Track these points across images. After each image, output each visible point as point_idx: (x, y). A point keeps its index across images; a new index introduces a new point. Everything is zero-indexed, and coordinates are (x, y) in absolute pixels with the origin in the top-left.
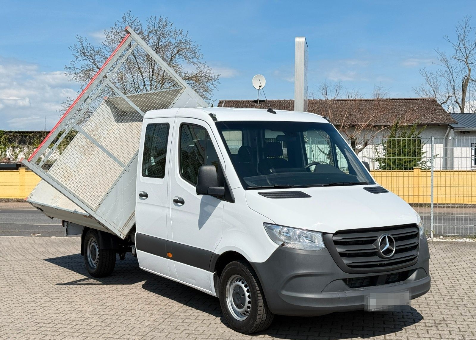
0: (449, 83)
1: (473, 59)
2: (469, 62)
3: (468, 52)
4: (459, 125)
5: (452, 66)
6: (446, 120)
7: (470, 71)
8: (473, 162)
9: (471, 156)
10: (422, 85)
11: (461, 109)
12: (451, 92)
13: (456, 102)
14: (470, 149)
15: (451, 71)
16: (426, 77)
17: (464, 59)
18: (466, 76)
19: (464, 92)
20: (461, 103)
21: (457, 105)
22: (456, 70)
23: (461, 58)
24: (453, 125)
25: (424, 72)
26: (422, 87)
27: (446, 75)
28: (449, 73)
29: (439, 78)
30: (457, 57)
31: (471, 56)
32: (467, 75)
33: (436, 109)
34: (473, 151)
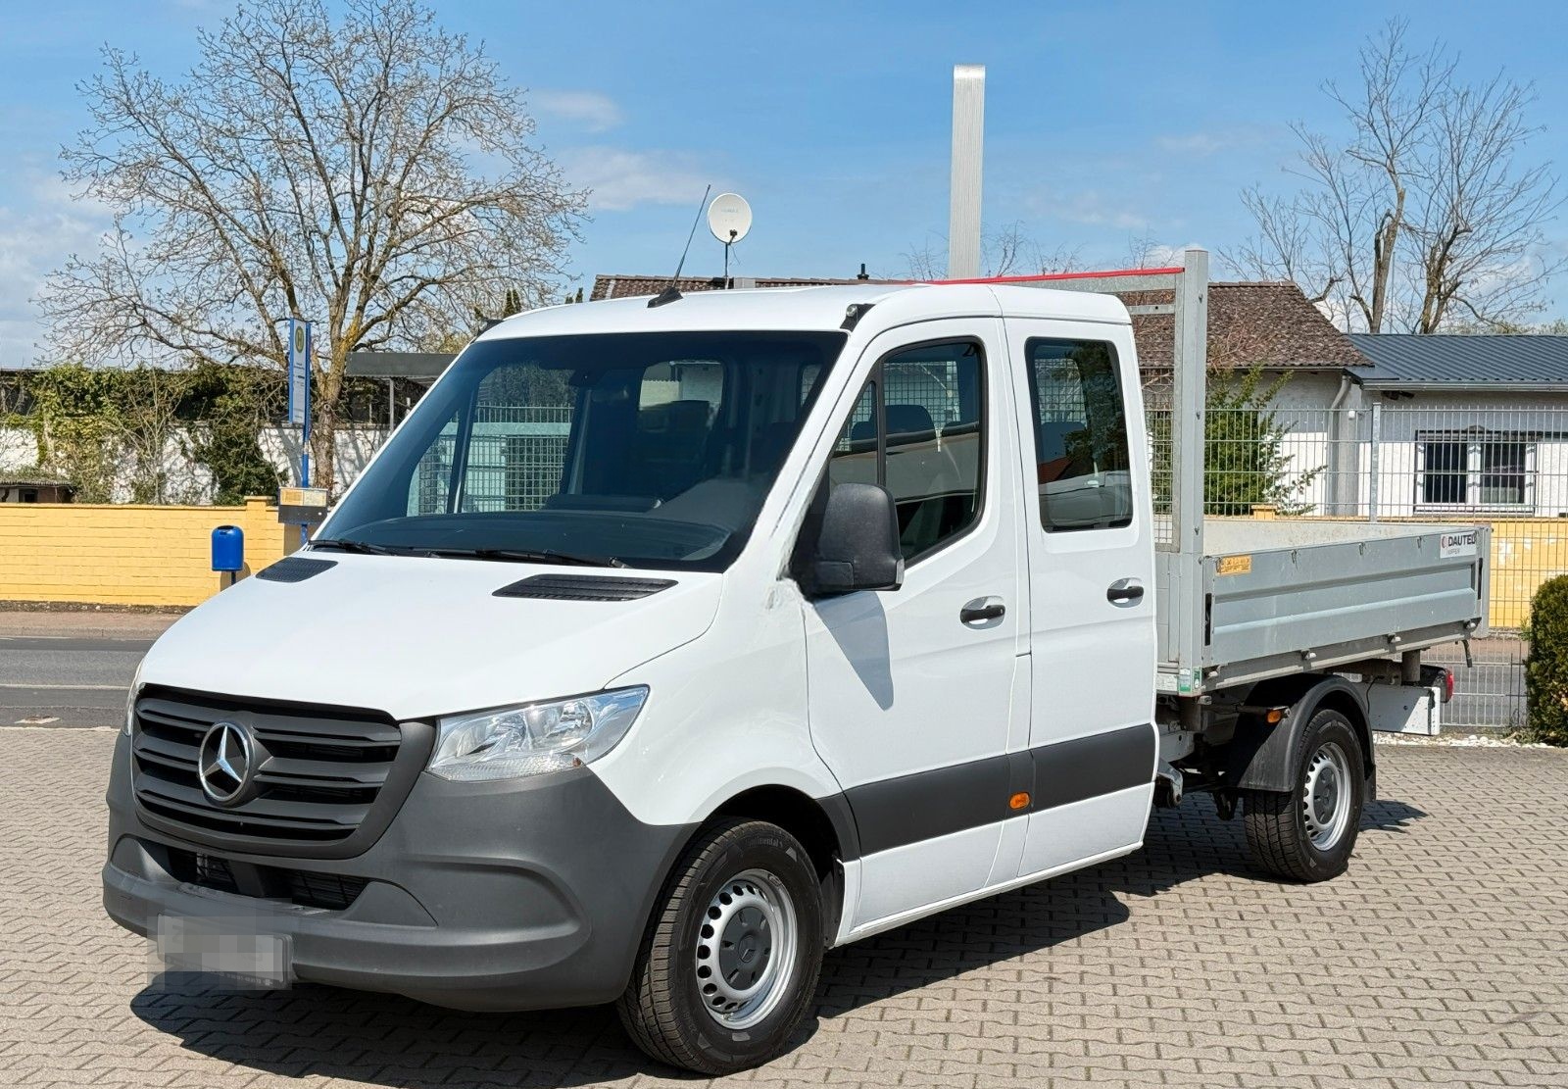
0: (1334, 235)
1: (1414, 159)
2: (1398, 169)
3: (1397, 137)
4: (1377, 373)
5: (1346, 179)
6: (1338, 354)
7: (1401, 197)
8: (1420, 490)
9: (1416, 470)
10: (1249, 239)
11: (1370, 321)
12: (1341, 265)
13: (1355, 298)
14: (1413, 445)
15: (1343, 198)
16: (1260, 214)
17: (1383, 159)
18: (1388, 215)
19: (1381, 267)
20: (1369, 303)
21: (1359, 306)
22: (1357, 195)
23: (1374, 156)
24: (1358, 372)
25: (1255, 199)
26: (1248, 246)
27: (1325, 210)
28: (1335, 202)
29: (1303, 220)
30: (1361, 150)
31: (1405, 149)
32: (1394, 212)
33: (1303, 319)
34: (1421, 456)
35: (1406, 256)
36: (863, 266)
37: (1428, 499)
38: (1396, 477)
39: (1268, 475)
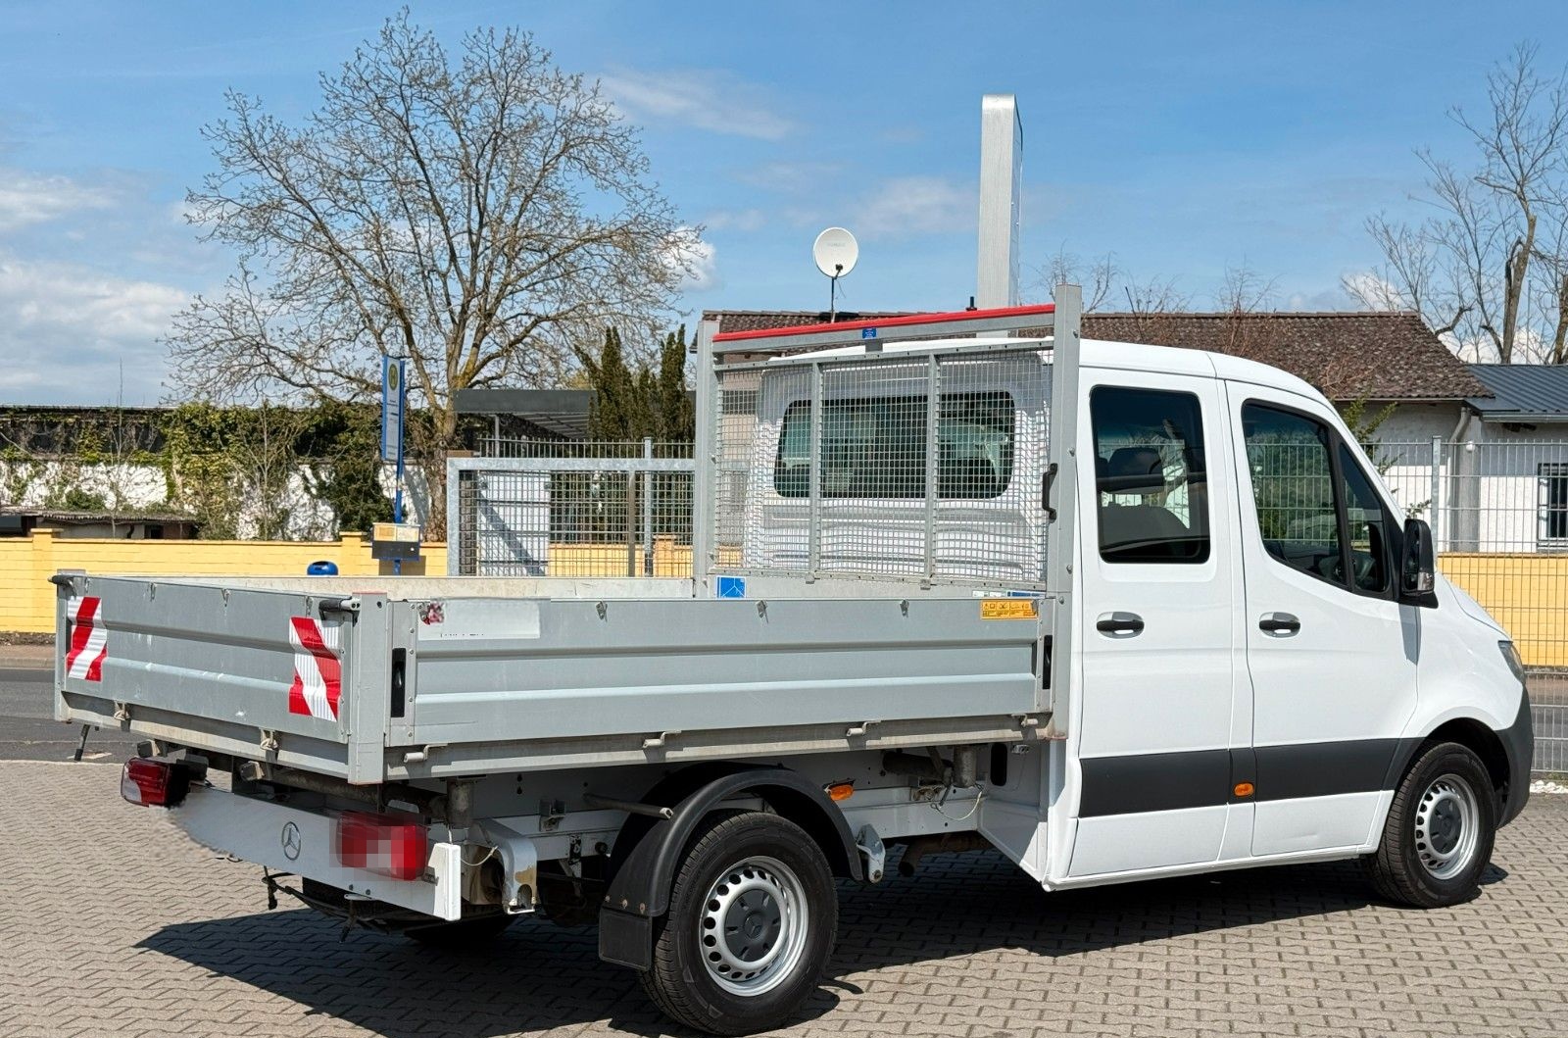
0: (1463, 264)
1: (1545, 186)
2: (1530, 195)
3: (1528, 162)
4: (1498, 405)
5: (1475, 207)
6: (1457, 385)
7: (1532, 224)
8: (1543, 525)
9: (1539, 505)
11: (1501, 351)
12: (1470, 295)
13: (1484, 327)
14: (1536, 479)
15: (1472, 226)
16: (1385, 243)
17: (1514, 186)
18: (1519, 242)
19: (1512, 295)
20: (1501, 332)
21: (1489, 336)
22: (1485, 222)
23: (1502, 182)
24: (1479, 404)
25: (1380, 227)
26: (1373, 275)
28: (1464, 230)
29: (1430, 249)
30: (1490, 177)
31: (1536, 176)
32: (1524, 240)
33: (1423, 349)
34: (1544, 490)
35: (1537, 284)
36: (972, 299)
37: (1554, 534)
38: (1519, 514)
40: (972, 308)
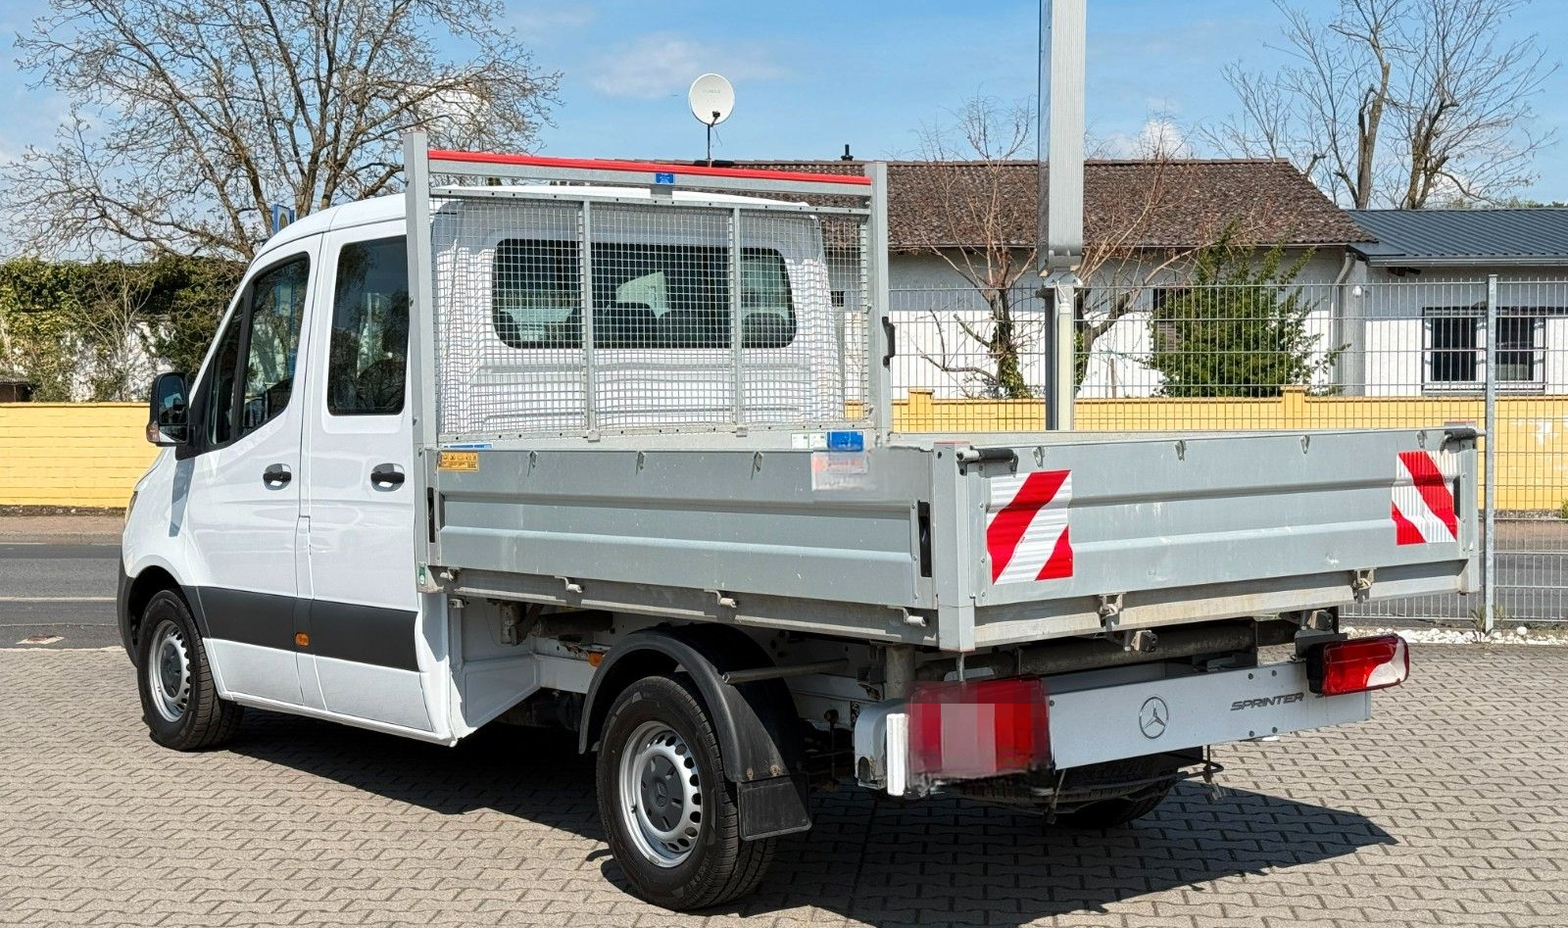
0: (1317, 111)
1: (1399, 34)
2: (1382, 43)
3: (1380, 10)
4: (1381, 249)
5: (1330, 54)
6: (1339, 230)
7: (1386, 71)
8: (1428, 368)
9: (1423, 348)
10: (1231, 116)
11: (1356, 201)
12: (1326, 141)
13: (1340, 175)
14: (1420, 322)
15: (1327, 73)
16: (1242, 91)
17: (1367, 34)
18: (1372, 90)
19: (1367, 144)
20: (1354, 180)
21: (1344, 183)
22: (1340, 69)
23: (1357, 31)
24: (1361, 248)
25: (1236, 75)
26: (1230, 123)
27: (1307, 87)
28: (1318, 77)
29: (1286, 95)
30: (1344, 25)
31: (1390, 23)
32: (1378, 87)
33: (1300, 195)
34: (1428, 334)
35: (1393, 133)
36: (847, 147)
37: (1436, 377)
38: (1403, 356)
39: (1296, 354)
40: (847, 157)
